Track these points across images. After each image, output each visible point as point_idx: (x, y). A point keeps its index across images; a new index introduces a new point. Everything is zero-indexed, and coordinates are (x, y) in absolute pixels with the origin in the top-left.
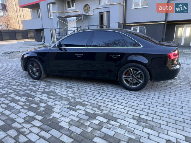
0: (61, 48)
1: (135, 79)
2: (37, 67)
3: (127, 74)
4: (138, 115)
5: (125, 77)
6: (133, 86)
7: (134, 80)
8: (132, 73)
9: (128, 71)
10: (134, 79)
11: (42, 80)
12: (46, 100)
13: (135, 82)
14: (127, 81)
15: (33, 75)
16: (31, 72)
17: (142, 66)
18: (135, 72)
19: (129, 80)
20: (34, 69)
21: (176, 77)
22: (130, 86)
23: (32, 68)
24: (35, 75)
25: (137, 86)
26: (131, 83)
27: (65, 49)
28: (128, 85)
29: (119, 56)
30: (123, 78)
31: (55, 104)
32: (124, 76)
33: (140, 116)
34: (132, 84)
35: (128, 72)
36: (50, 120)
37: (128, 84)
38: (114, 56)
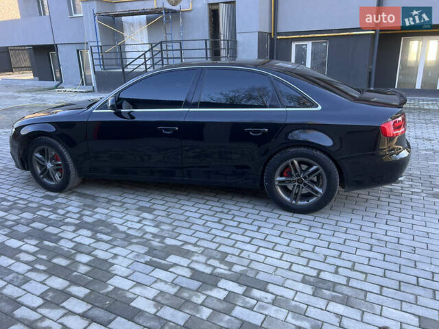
0: (121, 112)
1: (305, 184)
2: (57, 160)
3: (285, 174)
4: (314, 273)
5: (280, 182)
6: (300, 203)
7: (303, 188)
8: (298, 170)
9: (287, 166)
10: (302, 185)
11: (72, 191)
12: (89, 245)
13: (305, 191)
14: (285, 189)
15: (45, 180)
16: (39, 171)
17: (322, 154)
18: (304, 167)
19: (290, 187)
20: (49, 165)
21: (400, 179)
22: (294, 202)
23: (42, 163)
24: (51, 179)
25: (310, 201)
26: (296, 194)
27: (129, 113)
28: (289, 200)
29: (266, 130)
30: (276, 183)
31: (116, 256)
32: (279, 179)
33: (318, 274)
34: (299, 197)
35: (287, 170)
36: (107, 295)
37: (288, 196)
38: (254, 132)
